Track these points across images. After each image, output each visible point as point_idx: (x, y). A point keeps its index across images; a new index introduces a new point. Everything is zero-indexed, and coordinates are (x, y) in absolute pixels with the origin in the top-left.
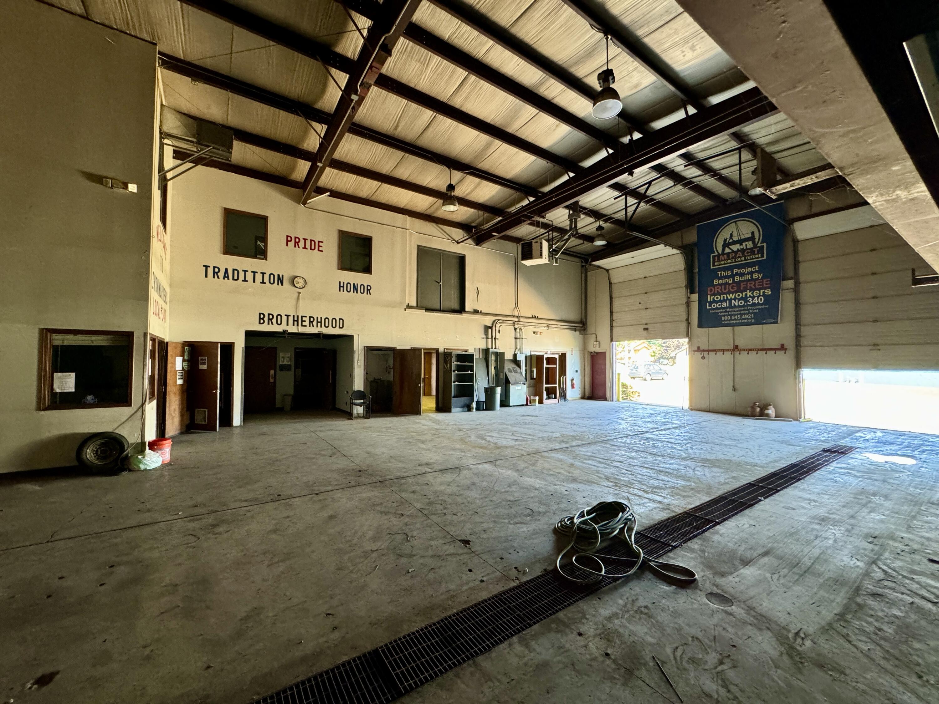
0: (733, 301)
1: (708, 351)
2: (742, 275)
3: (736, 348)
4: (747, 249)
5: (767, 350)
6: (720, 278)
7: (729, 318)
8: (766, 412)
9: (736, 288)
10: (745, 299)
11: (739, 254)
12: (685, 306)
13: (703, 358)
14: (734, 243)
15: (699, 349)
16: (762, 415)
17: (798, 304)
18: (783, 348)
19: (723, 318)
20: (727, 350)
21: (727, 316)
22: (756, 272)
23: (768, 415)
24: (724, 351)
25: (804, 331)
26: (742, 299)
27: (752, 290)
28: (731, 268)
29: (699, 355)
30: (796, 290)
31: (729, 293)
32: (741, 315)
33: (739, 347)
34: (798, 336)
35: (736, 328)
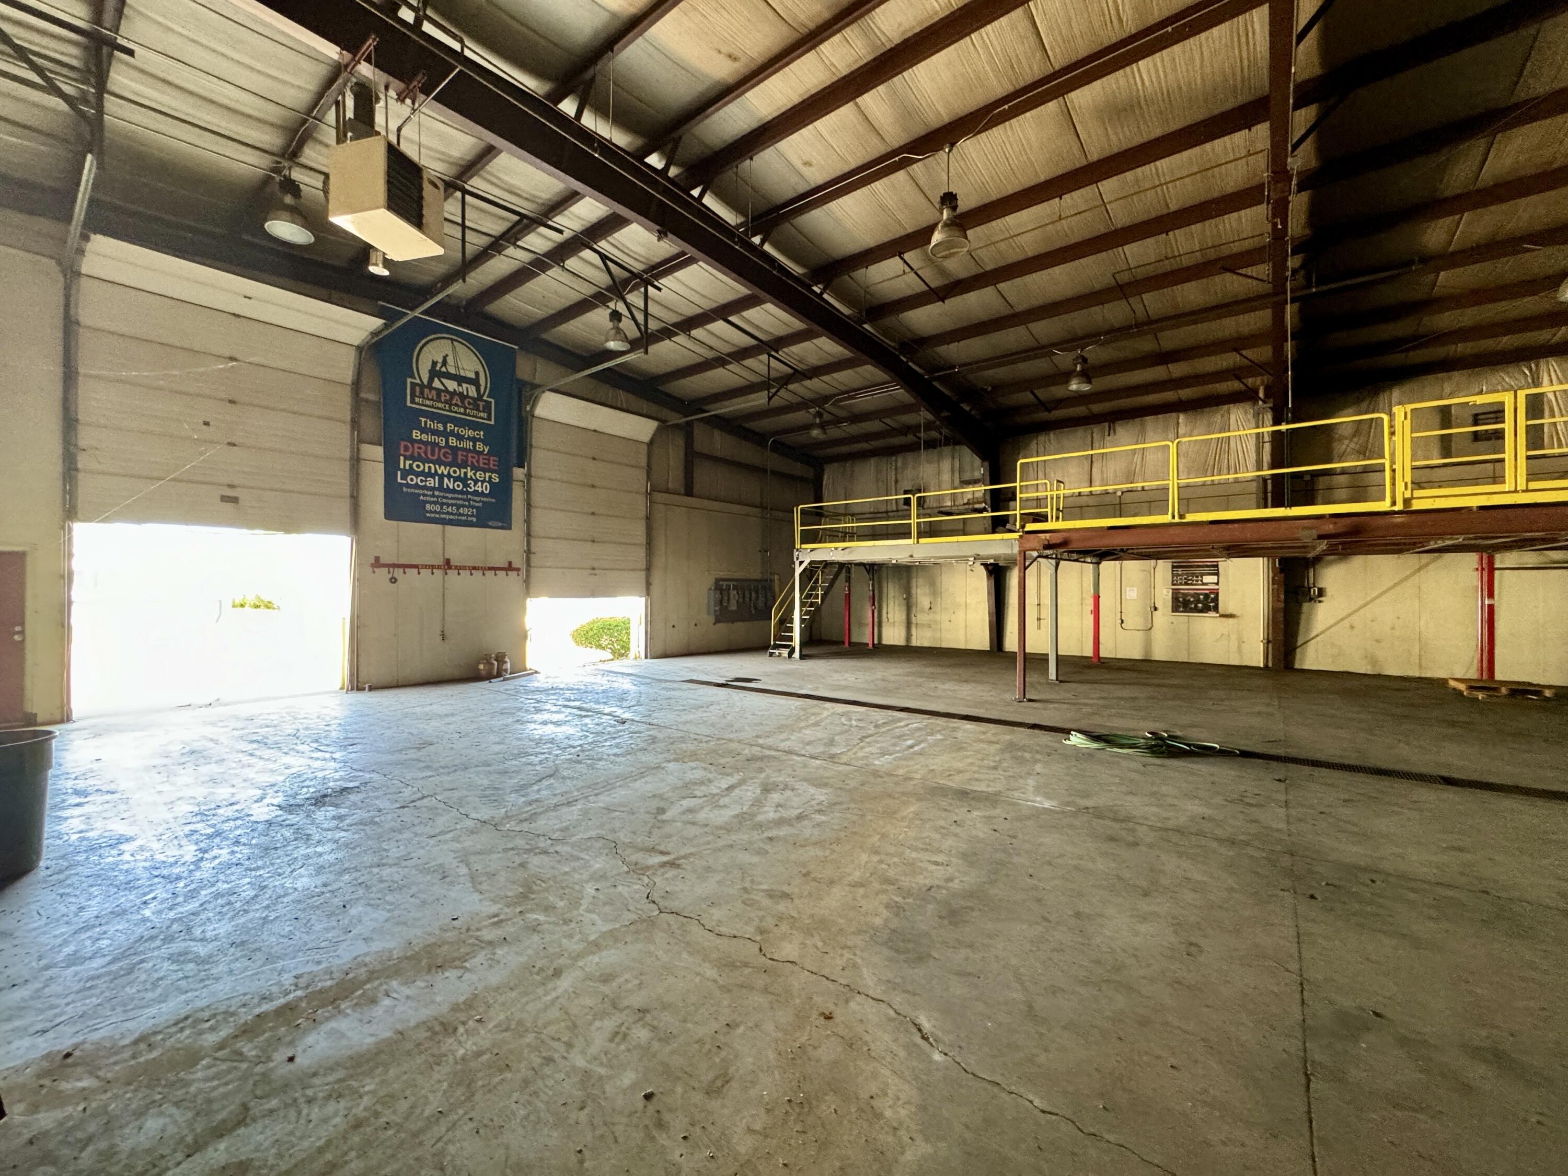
0: (446, 480)
1: (405, 566)
2: (460, 438)
3: (448, 565)
4: (468, 396)
5: (495, 569)
6: (424, 430)
7: (437, 508)
9: (450, 459)
11: (456, 400)
12: (347, 464)
13: (394, 580)
14: (449, 376)
15: (378, 562)
16: (502, 673)
17: (529, 506)
18: (510, 568)
19: (428, 507)
20: (436, 567)
21: (435, 503)
22: (479, 440)
24: (432, 567)
25: (536, 545)
26: (458, 479)
27: (475, 469)
28: (444, 420)
29: (379, 574)
30: (528, 485)
31: (440, 462)
32: (458, 507)
33: (453, 563)
34: (529, 552)
35: (448, 528)
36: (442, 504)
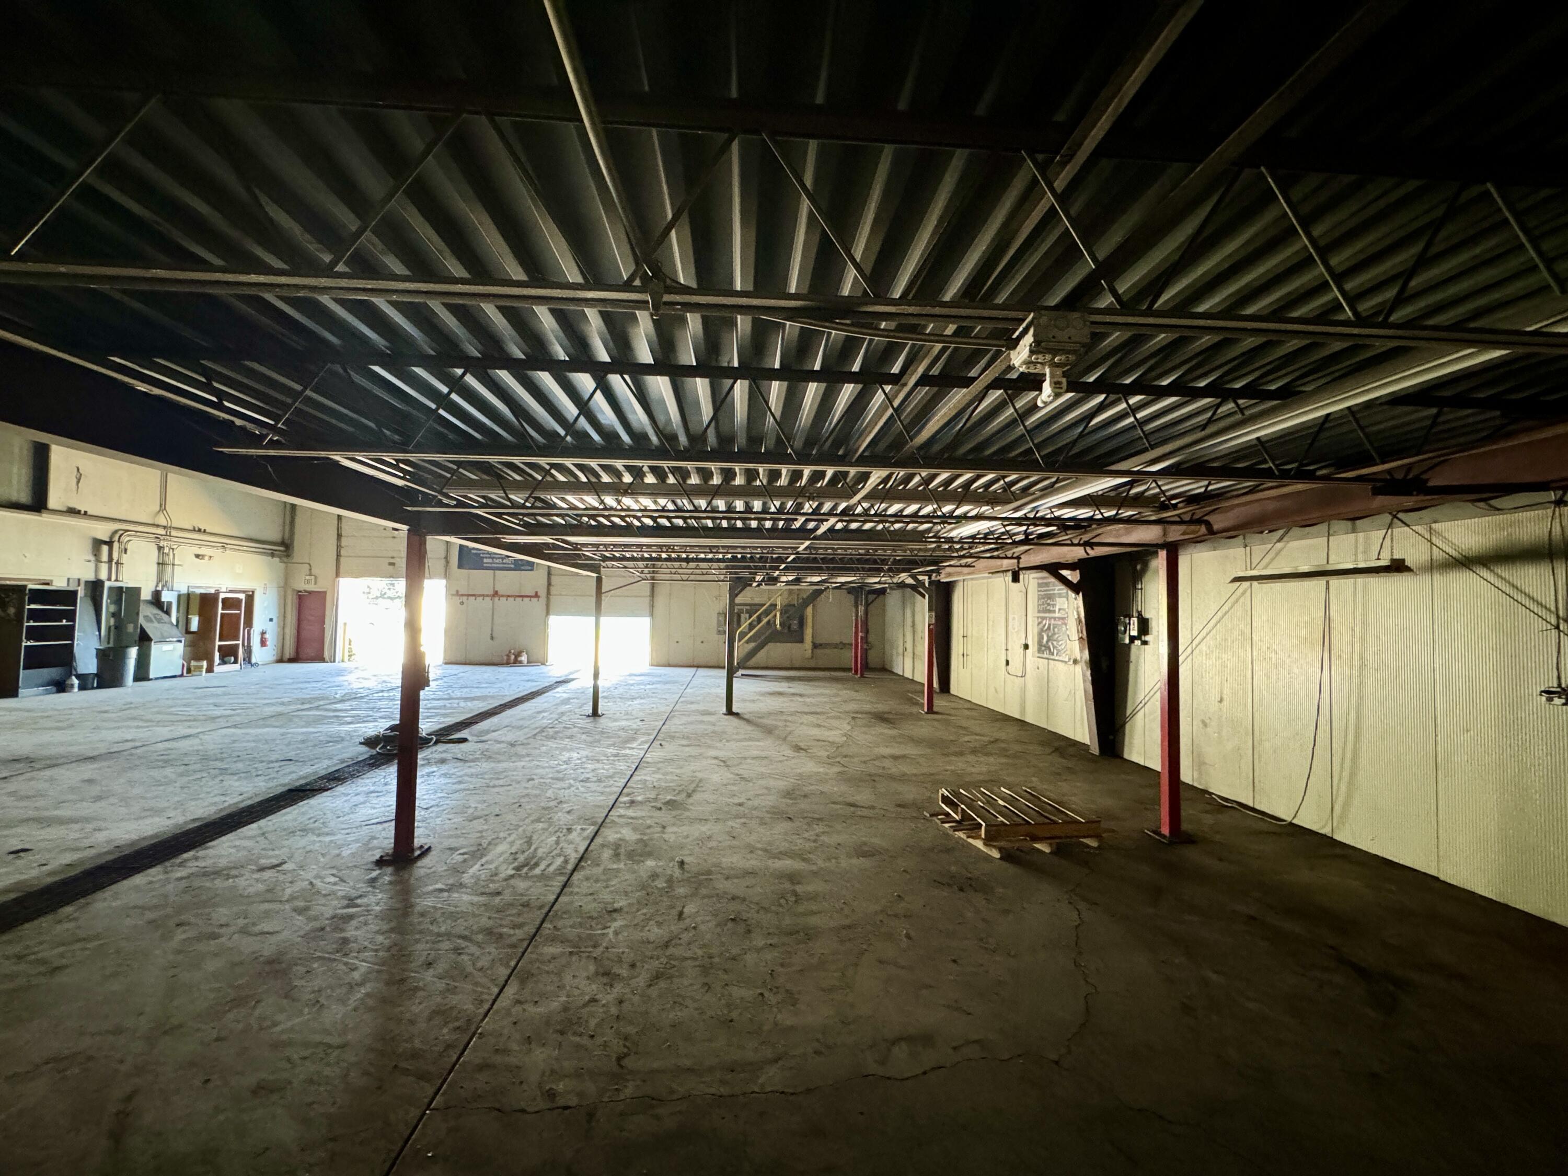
1: (469, 595)
3: (496, 593)
5: (523, 597)
7: (490, 561)
8: (519, 659)
13: (462, 603)
15: (457, 594)
16: (517, 662)
18: (536, 596)
19: (485, 560)
20: (487, 596)
23: (521, 662)
24: (485, 596)
29: (457, 600)
33: (500, 593)
34: (549, 584)
35: (497, 572)
36: (493, 558)
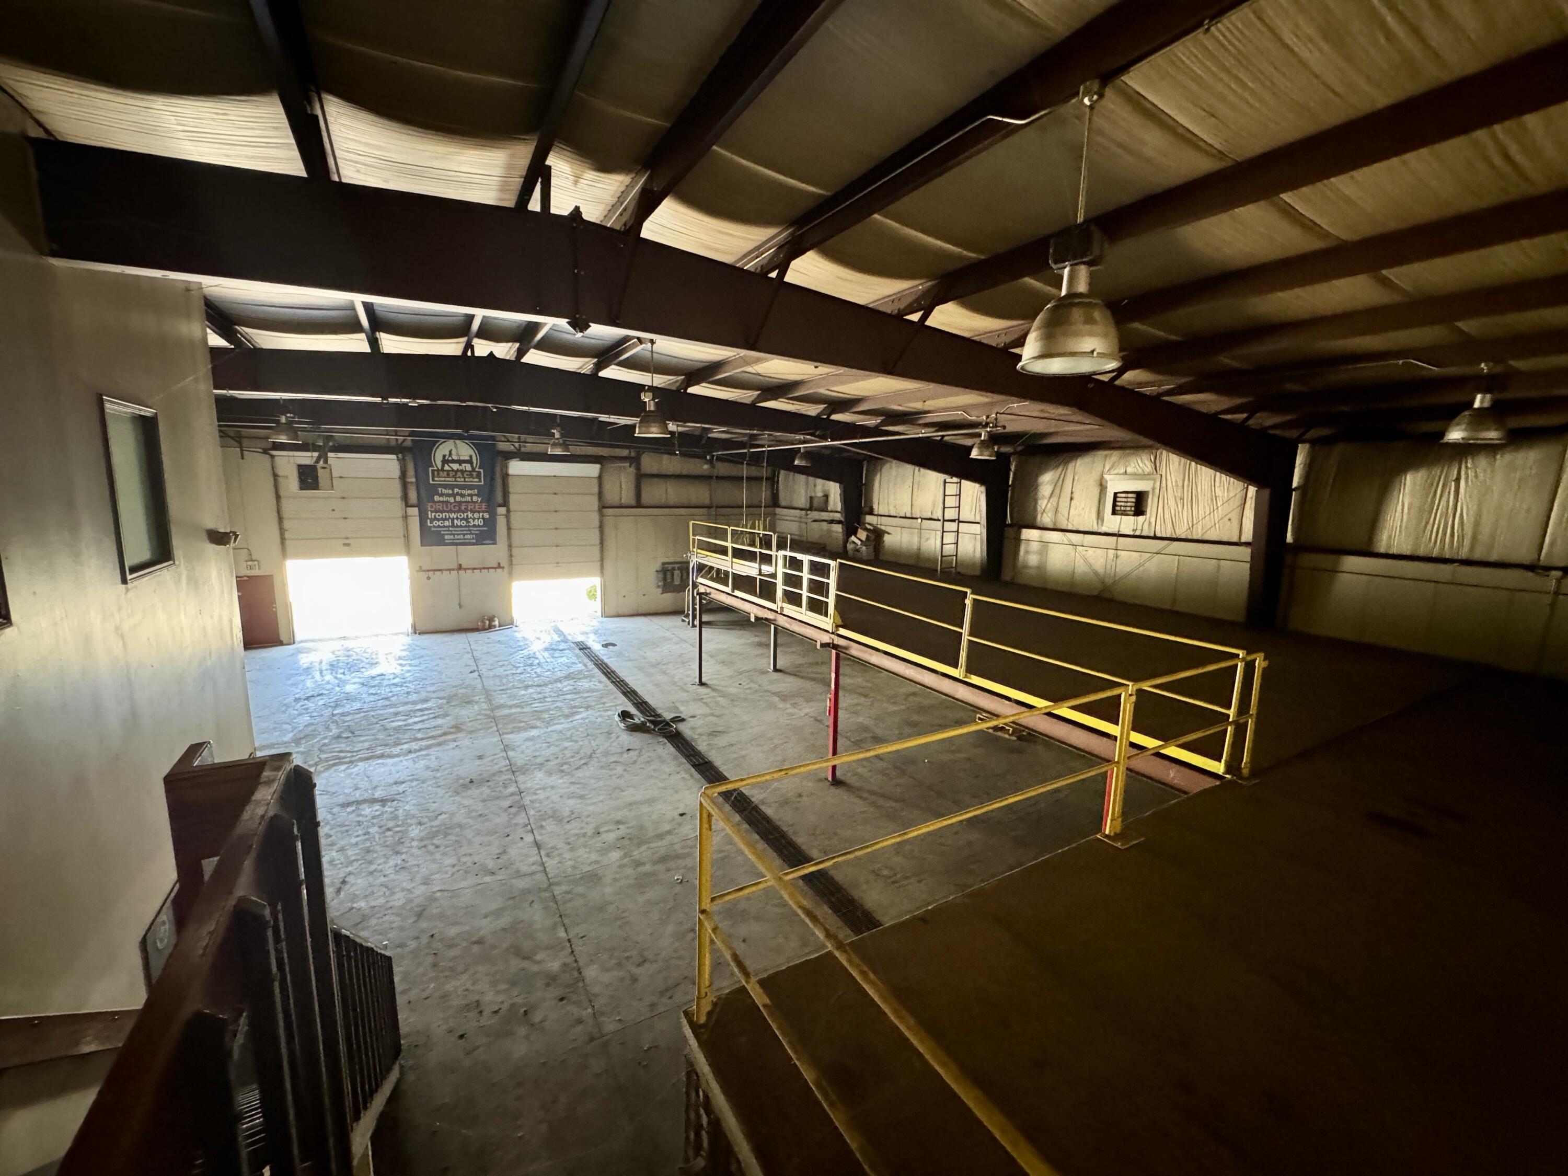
0: (456, 521)
1: (434, 570)
2: (462, 495)
3: (460, 567)
4: (466, 471)
5: (488, 568)
6: (442, 495)
7: (452, 537)
8: (493, 624)
9: (457, 508)
10: (467, 520)
11: (459, 474)
12: (401, 520)
13: (429, 578)
14: (454, 461)
15: (421, 569)
16: (491, 627)
17: (509, 528)
18: (499, 566)
19: (446, 537)
20: (453, 570)
21: (450, 534)
22: (475, 495)
23: (495, 626)
24: (450, 570)
25: (515, 551)
26: (463, 519)
27: (473, 512)
28: (452, 487)
29: (424, 575)
30: (508, 516)
31: (451, 511)
32: (464, 535)
33: (463, 566)
34: (511, 556)
35: (459, 547)
36: (454, 535)
